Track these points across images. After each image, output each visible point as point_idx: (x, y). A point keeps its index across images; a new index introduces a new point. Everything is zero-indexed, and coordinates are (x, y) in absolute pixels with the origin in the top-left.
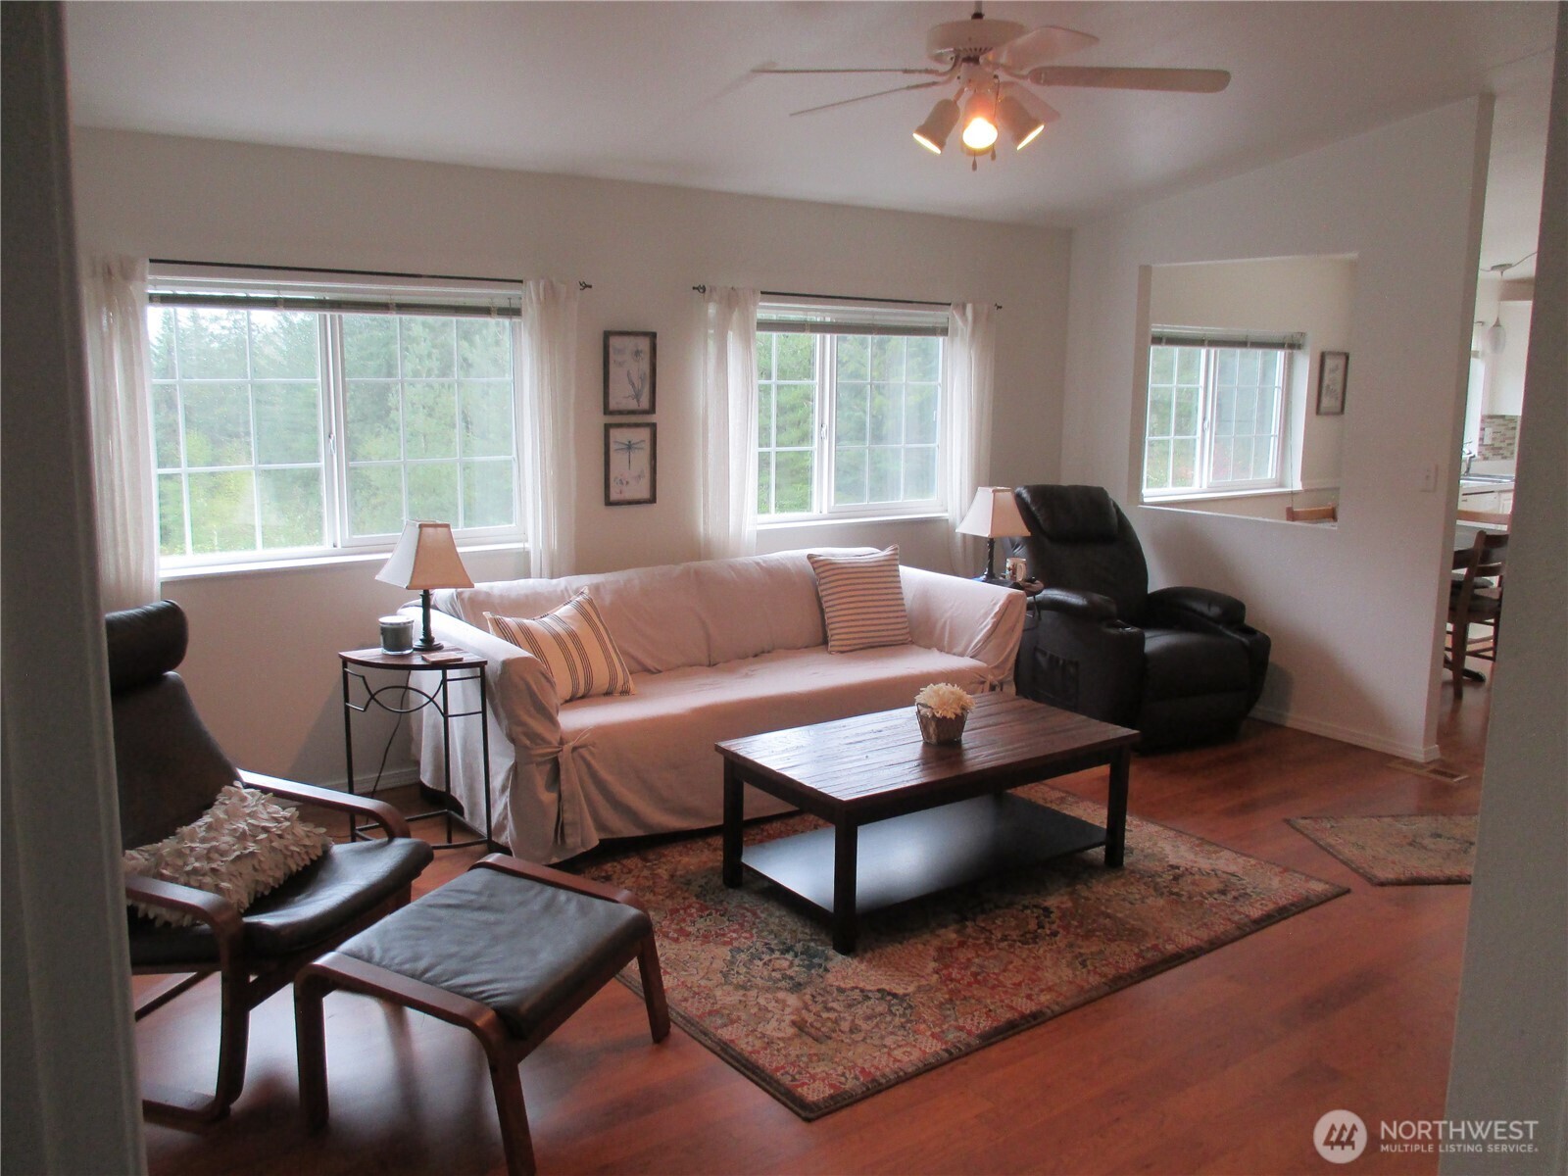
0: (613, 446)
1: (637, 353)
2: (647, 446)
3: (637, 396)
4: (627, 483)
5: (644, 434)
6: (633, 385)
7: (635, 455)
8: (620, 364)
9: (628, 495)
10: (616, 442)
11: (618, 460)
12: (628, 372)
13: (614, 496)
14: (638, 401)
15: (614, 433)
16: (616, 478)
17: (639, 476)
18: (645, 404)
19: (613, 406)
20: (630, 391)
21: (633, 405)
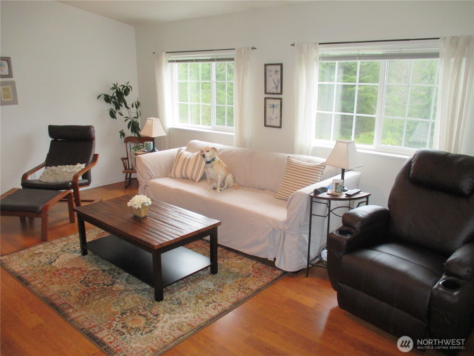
0: (268, 106)
1: (276, 72)
2: (279, 106)
3: (277, 88)
4: (272, 119)
5: (278, 102)
6: (275, 84)
7: (275, 109)
8: (271, 76)
9: (272, 124)
10: (269, 104)
11: (269, 110)
12: (273, 79)
13: (268, 124)
14: (277, 90)
15: (268, 101)
16: (269, 117)
17: (276, 118)
18: (279, 91)
19: (268, 91)
20: (274, 86)
21: (275, 91)
